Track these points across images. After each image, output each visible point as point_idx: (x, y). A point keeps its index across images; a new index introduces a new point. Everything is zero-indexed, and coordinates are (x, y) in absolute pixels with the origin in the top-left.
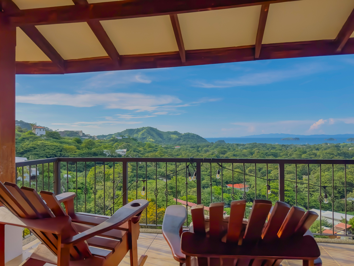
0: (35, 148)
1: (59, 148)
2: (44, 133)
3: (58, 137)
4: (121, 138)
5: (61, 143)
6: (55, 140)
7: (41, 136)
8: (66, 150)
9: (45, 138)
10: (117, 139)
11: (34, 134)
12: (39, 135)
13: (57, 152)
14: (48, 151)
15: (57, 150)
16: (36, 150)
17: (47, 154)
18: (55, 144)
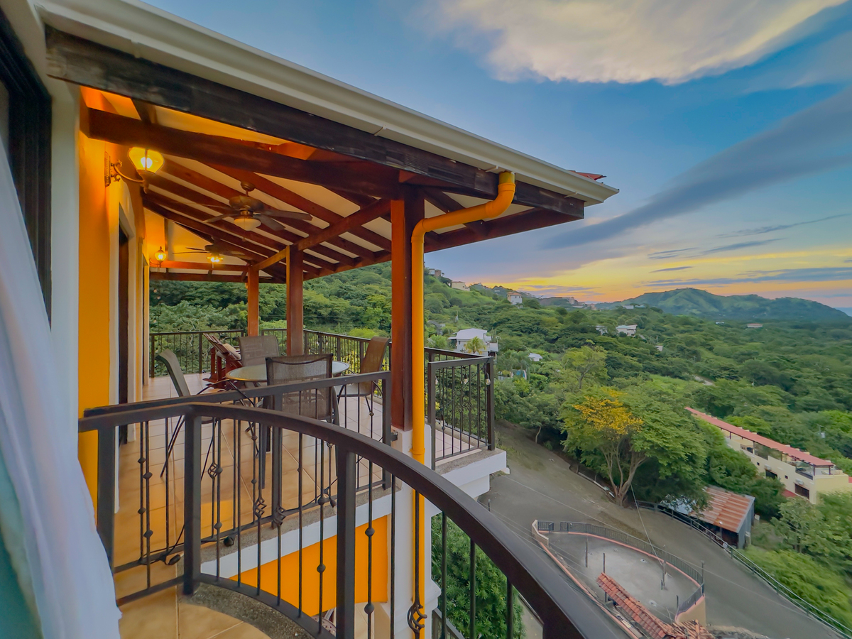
0: (509, 320)
1: (536, 321)
2: (520, 301)
3: (536, 306)
4: (632, 307)
5: (540, 313)
6: (533, 309)
7: (518, 304)
8: (544, 322)
9: (521, 307)
10: (625, 309)
11: (510, 303)
12: (514, 303)
13: (533, 325)
14: (523, 323)
15: (533, 323)
16: (510, 322)
17: (522, 327)
18: (532, 315)
